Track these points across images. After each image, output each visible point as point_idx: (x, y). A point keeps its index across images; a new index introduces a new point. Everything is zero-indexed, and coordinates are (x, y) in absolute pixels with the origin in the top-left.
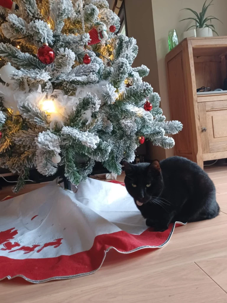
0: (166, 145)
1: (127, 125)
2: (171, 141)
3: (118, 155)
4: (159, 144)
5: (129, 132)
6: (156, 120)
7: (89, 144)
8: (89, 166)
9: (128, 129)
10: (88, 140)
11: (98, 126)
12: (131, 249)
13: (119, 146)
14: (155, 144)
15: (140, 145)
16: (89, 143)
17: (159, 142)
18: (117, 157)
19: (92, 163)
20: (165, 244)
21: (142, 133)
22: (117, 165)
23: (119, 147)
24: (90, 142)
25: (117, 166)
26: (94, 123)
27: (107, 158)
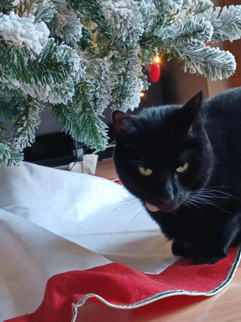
0: (216, 69)
1: (119, 13)
2: (227, 59)
3: (98, 94)
4: (198, 68)
5: (124, 34)
6: (190, 10)
7: (22, 39)
8: (27, 127)
9: (121, 23)
10: (18, 27)
11: (45, 12)
12: (139, 299)
13: (101, 71)
14: (188, 70)
15: (149, 86)
16: (22, 36)
17: (197, 64)
18: (95, 100)
19: (34, 119)
20: (221, 287)
21: (156, 37)
22: (97, 126)
23: (101, 75)
24: (24, 32)
25: (96, 128)
26: (34, 4)
27: (72, 92)
